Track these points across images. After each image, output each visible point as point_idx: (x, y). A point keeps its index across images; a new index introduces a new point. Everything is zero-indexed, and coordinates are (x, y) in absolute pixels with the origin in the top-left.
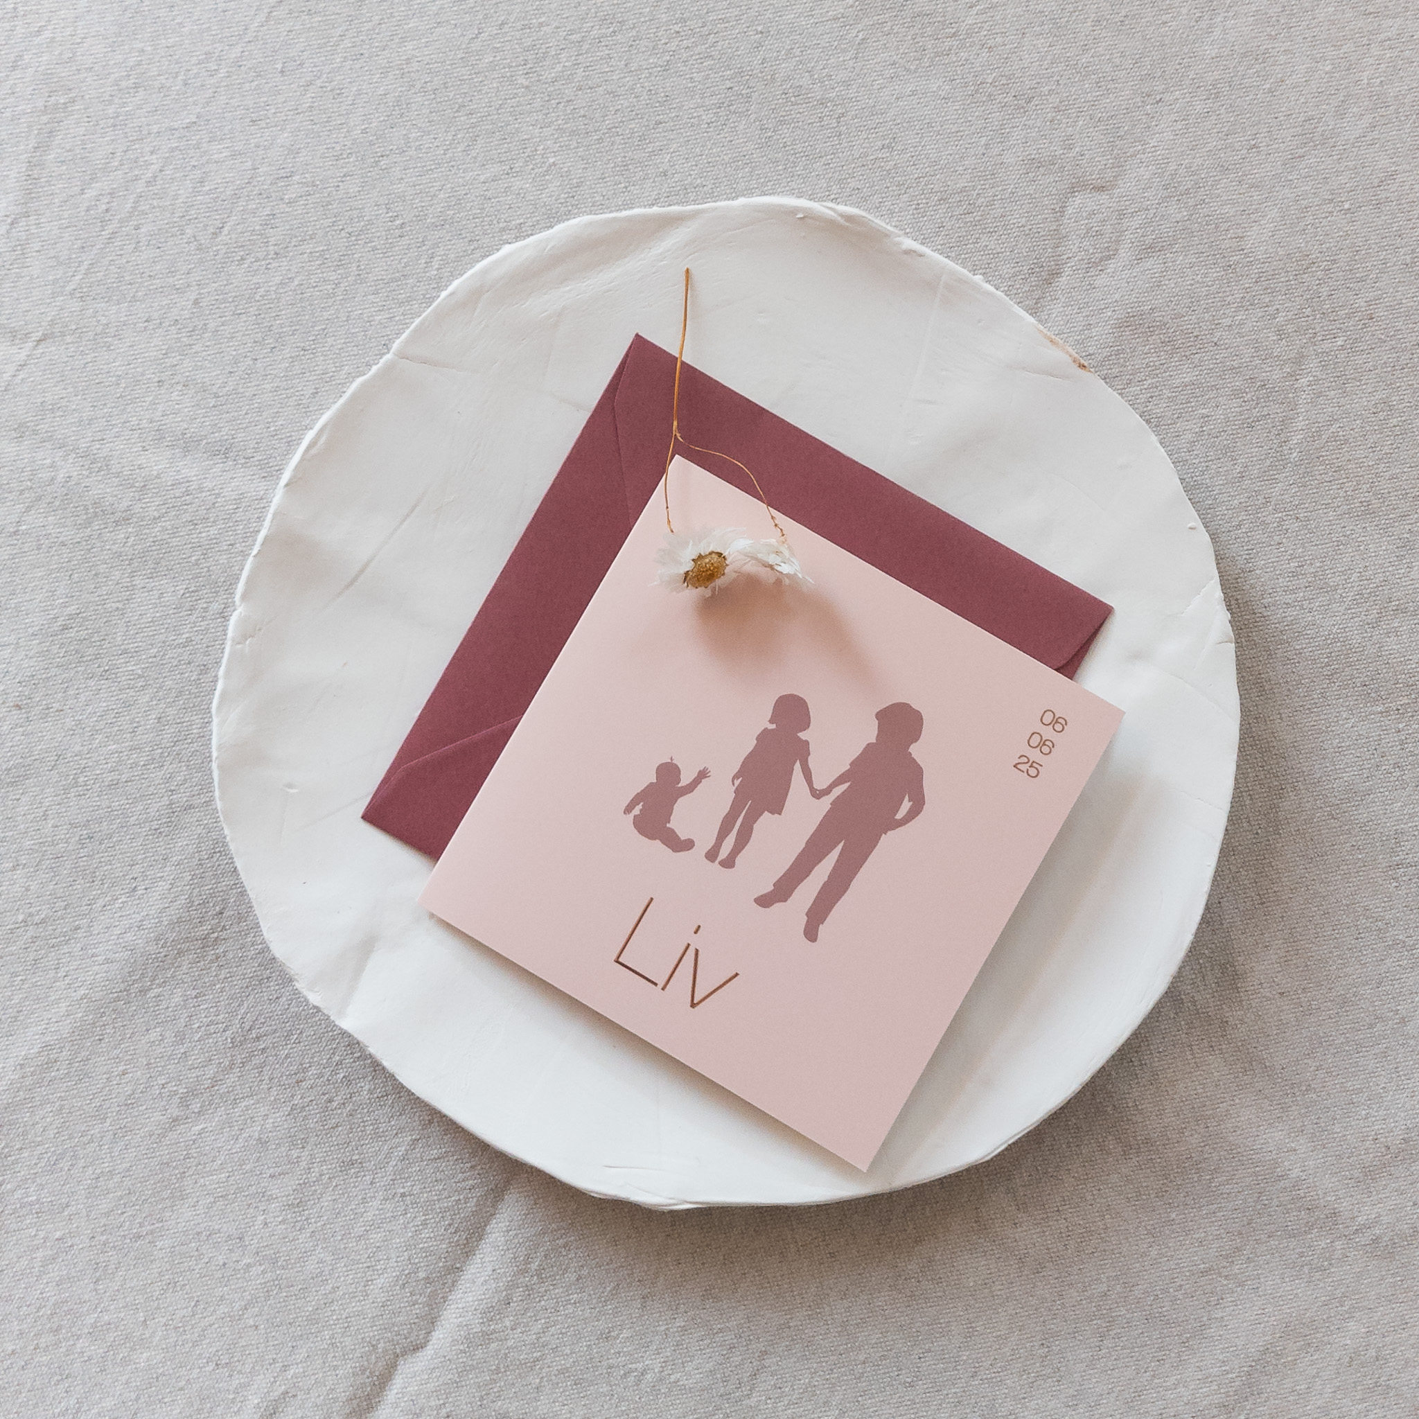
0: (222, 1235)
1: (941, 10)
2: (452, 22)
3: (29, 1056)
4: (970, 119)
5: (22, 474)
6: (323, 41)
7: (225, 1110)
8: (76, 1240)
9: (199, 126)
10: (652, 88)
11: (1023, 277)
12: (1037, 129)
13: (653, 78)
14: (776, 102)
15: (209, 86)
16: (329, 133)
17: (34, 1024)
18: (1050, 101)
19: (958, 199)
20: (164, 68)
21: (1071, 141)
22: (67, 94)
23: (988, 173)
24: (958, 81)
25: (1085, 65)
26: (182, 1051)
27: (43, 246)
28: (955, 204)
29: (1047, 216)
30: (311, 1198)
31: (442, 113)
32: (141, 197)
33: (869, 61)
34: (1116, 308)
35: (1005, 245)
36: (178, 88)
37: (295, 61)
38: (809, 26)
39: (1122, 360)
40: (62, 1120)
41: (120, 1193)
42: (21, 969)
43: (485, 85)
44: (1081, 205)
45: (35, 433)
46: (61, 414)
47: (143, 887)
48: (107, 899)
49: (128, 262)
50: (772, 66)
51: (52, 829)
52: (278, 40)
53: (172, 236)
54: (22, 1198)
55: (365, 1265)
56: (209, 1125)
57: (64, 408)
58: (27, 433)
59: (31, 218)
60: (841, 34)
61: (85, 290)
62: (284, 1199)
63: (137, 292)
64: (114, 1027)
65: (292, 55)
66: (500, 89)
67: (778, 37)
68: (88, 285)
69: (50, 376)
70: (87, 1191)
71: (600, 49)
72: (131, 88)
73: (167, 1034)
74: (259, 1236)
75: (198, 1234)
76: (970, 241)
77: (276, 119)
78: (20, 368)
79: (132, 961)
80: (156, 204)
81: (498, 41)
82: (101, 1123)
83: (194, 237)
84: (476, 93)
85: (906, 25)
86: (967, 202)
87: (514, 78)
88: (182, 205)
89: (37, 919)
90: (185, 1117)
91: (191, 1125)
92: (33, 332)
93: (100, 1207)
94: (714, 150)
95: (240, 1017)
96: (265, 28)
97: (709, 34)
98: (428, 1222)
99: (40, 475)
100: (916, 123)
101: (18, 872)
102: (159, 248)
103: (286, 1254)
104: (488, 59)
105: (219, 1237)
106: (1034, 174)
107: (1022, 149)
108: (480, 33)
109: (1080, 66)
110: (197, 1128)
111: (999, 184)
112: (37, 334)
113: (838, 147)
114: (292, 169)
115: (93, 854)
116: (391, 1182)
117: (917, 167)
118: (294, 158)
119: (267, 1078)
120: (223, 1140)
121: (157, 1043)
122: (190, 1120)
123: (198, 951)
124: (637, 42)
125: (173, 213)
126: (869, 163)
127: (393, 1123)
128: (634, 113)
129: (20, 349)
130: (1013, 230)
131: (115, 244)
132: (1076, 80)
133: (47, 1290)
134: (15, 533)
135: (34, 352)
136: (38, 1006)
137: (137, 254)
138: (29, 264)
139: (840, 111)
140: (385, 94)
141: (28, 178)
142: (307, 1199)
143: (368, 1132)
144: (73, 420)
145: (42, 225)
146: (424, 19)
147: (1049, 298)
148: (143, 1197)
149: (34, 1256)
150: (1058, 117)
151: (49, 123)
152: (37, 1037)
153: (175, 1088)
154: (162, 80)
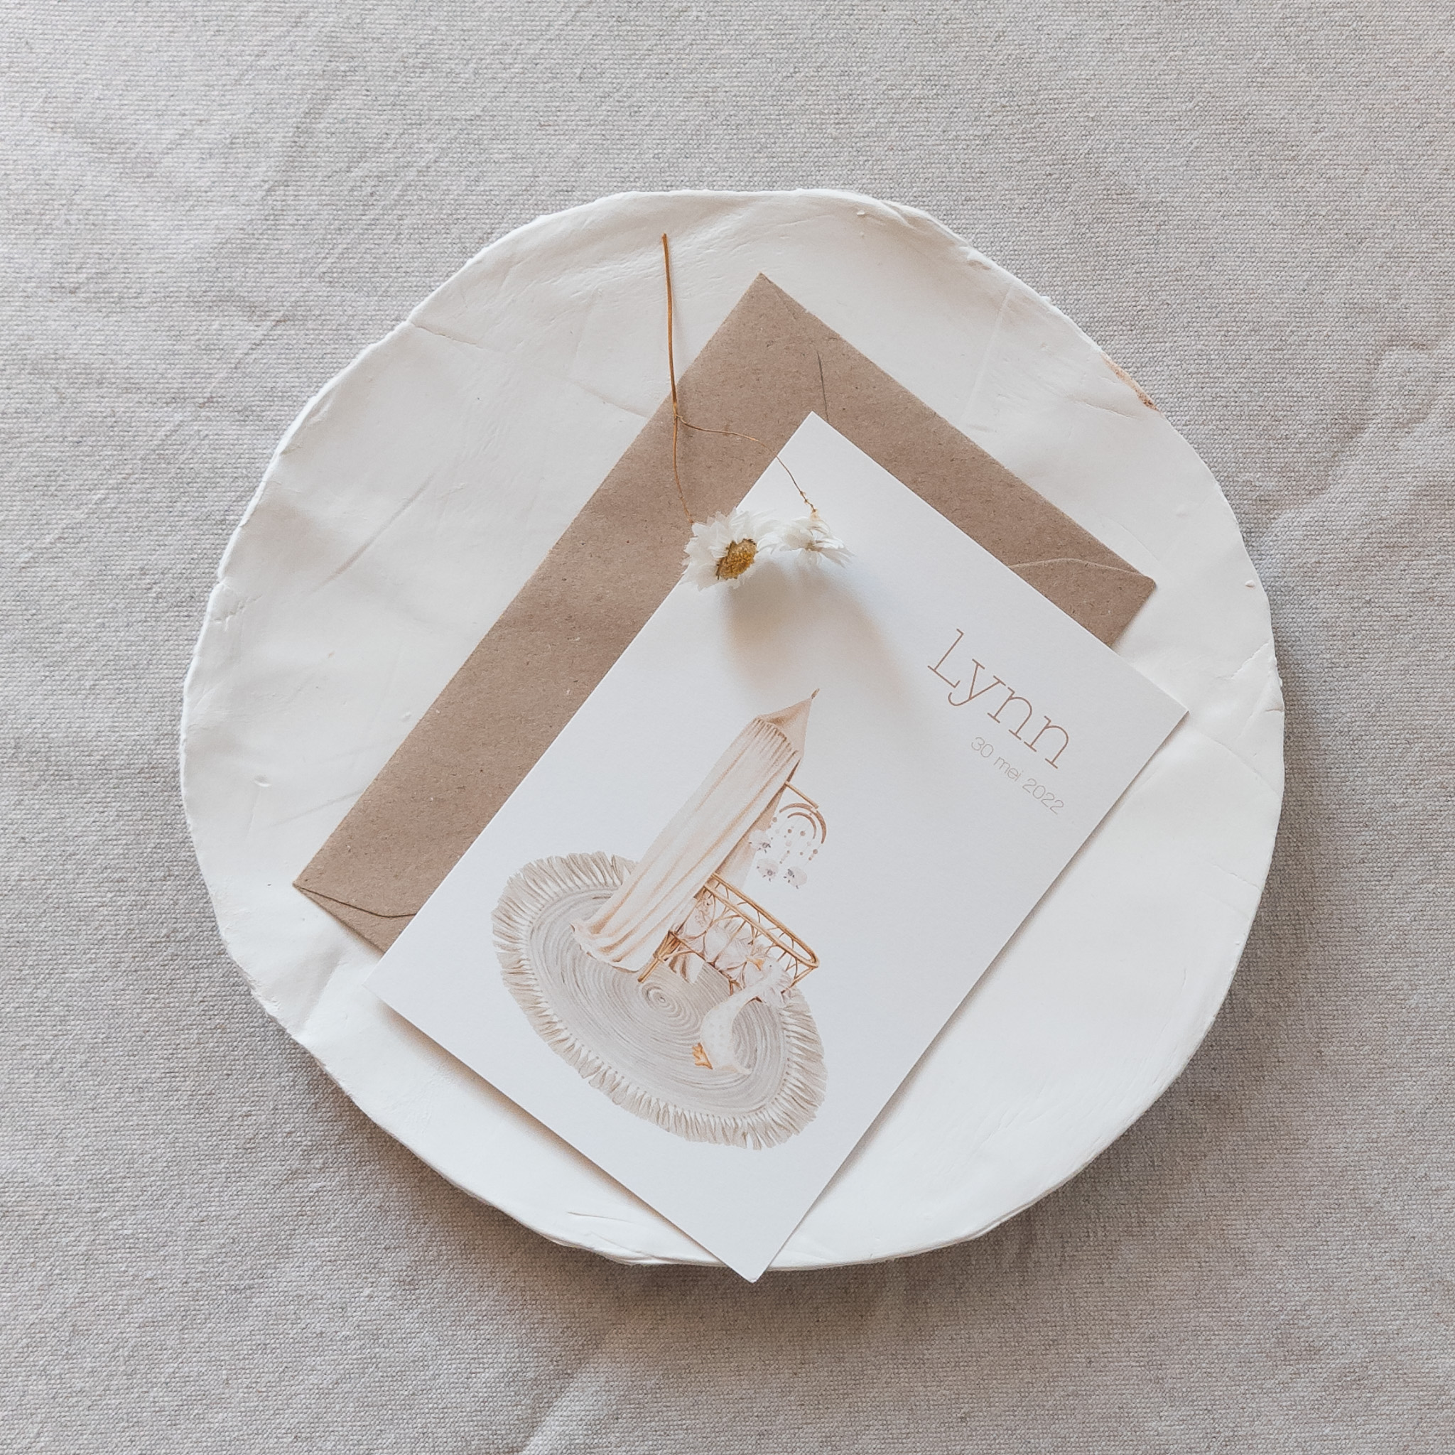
0: (324, 1302)
1: (1283, 130)
2: (768, 55)
3: (149, 1081)
4: (1296, 250)
5: (239, 460)
6: (628, 52)
7: (348, 1171)
8: (167, 1283)
9: (484, 120)
10: (967, 161)
11: (1325, 426)
12: (1364, 273)
13: (970, 151)
14: (1096, 197)
15: (500, 80)
16: (619, 152)
17: (160, 1047)
18: (1383, 244)
19: (1270, 333)
20: (455, 52)
21: (1397, 291)
22: (348, 62)
23: (1305, 310)
24: (1290, 208)
25: (1425, 213)
27: (298, 220)
28: (1266, 338)
29: (1360, 366)
30: (425, 1277)
31: (742, 151)
32: (410, 185)
33: (1199, 171)
34: (1417, 475)
35: (1311, 390)
36: (467, 76)
37: (595, 69)
38: (1143, 123)
39: (1415, 530)
40: (174, 1154)
41: (222, 1241)
42: (155, 986)
43: (792, 129)
44: (1397, 361)
46: (290, 403)
49: (385, 253)
50: (1098, 157)
52: (580, 43)
54: (117, 1230)
55: (471, 1356)
56: (329, 1184)
57: (295, 398)
58: (251, 418)
59: (290, 188)
60: (1175, 137)
61: (335, 275)
62: (396, 1274)
63: (389, 286)
64: (244, 1064)
65: (593, 61)
66: (808, 135)
67: (1109, 128)
68: (339, 270)
69: (284, 361)
70: (189, 1233)
71: (920, 110)
72: (417, 67)
74: (363, 1309)
75: (298, 1296)
76: (1276, 380)
77: (566, 127)
78: (254, 347)
80: (424, 197)
81: (813, 83)
82: (214, 1163)
83: (460, 238)
84: (780, 136)
85: (1244, 140)
86: (1279, 338)
87: (824, 126)
88: (452, 202)
89: (180, 936)
90: (304, 1171)
91: (309, 1181)
92: (272, 311)
93: (200, 1252)
94: (1022, 238)
96: (570, 28)
97: (1037, 114)
98: (545, 1321)
99: (258, 465)
100: (1238, 245)
101: (169, 883)
102: (420, 243)
103: (389, 1332)
104: (800, 101)
105: (321, 1304)
106: (1353, 320)
107: (1345, 291)
108: (795, 72)
109: (1420, 213)
110: (315, 1184)
111: (1315, 324)
112: (277, 314)
113: (1153, 256)
114: (574, 184)
116: (513, 1274)
117: (1233, 291)
118: (579, 172)
120: (340, 1202)
121: (288, 1088)
122: (309, 1175)
124: (959, 110)
125: (441, 209)
126: (1183, 278)
128: (944, 184)
129: (257, 326)
130: (1323, 375)
131: (375, 232)
132: (1414, 227)
133: (128, 1330)
134: (222, 521)
135: (271, 333)
136: (167, 1028)
137: (396, 246)
138: (280, 237)
139: (1162, 218)
140: (685, 121)
141: (293, 144)
142: (420, 1277)
145: (301, 198)
146: (739, 47)
147: (1348, 453)
148: (247, 1249)
149: (120, 1293)
150: (1389, 264)
151: (325, 89)
152: (162, 1061)
153: (299, 1139)
154: (452, 64)
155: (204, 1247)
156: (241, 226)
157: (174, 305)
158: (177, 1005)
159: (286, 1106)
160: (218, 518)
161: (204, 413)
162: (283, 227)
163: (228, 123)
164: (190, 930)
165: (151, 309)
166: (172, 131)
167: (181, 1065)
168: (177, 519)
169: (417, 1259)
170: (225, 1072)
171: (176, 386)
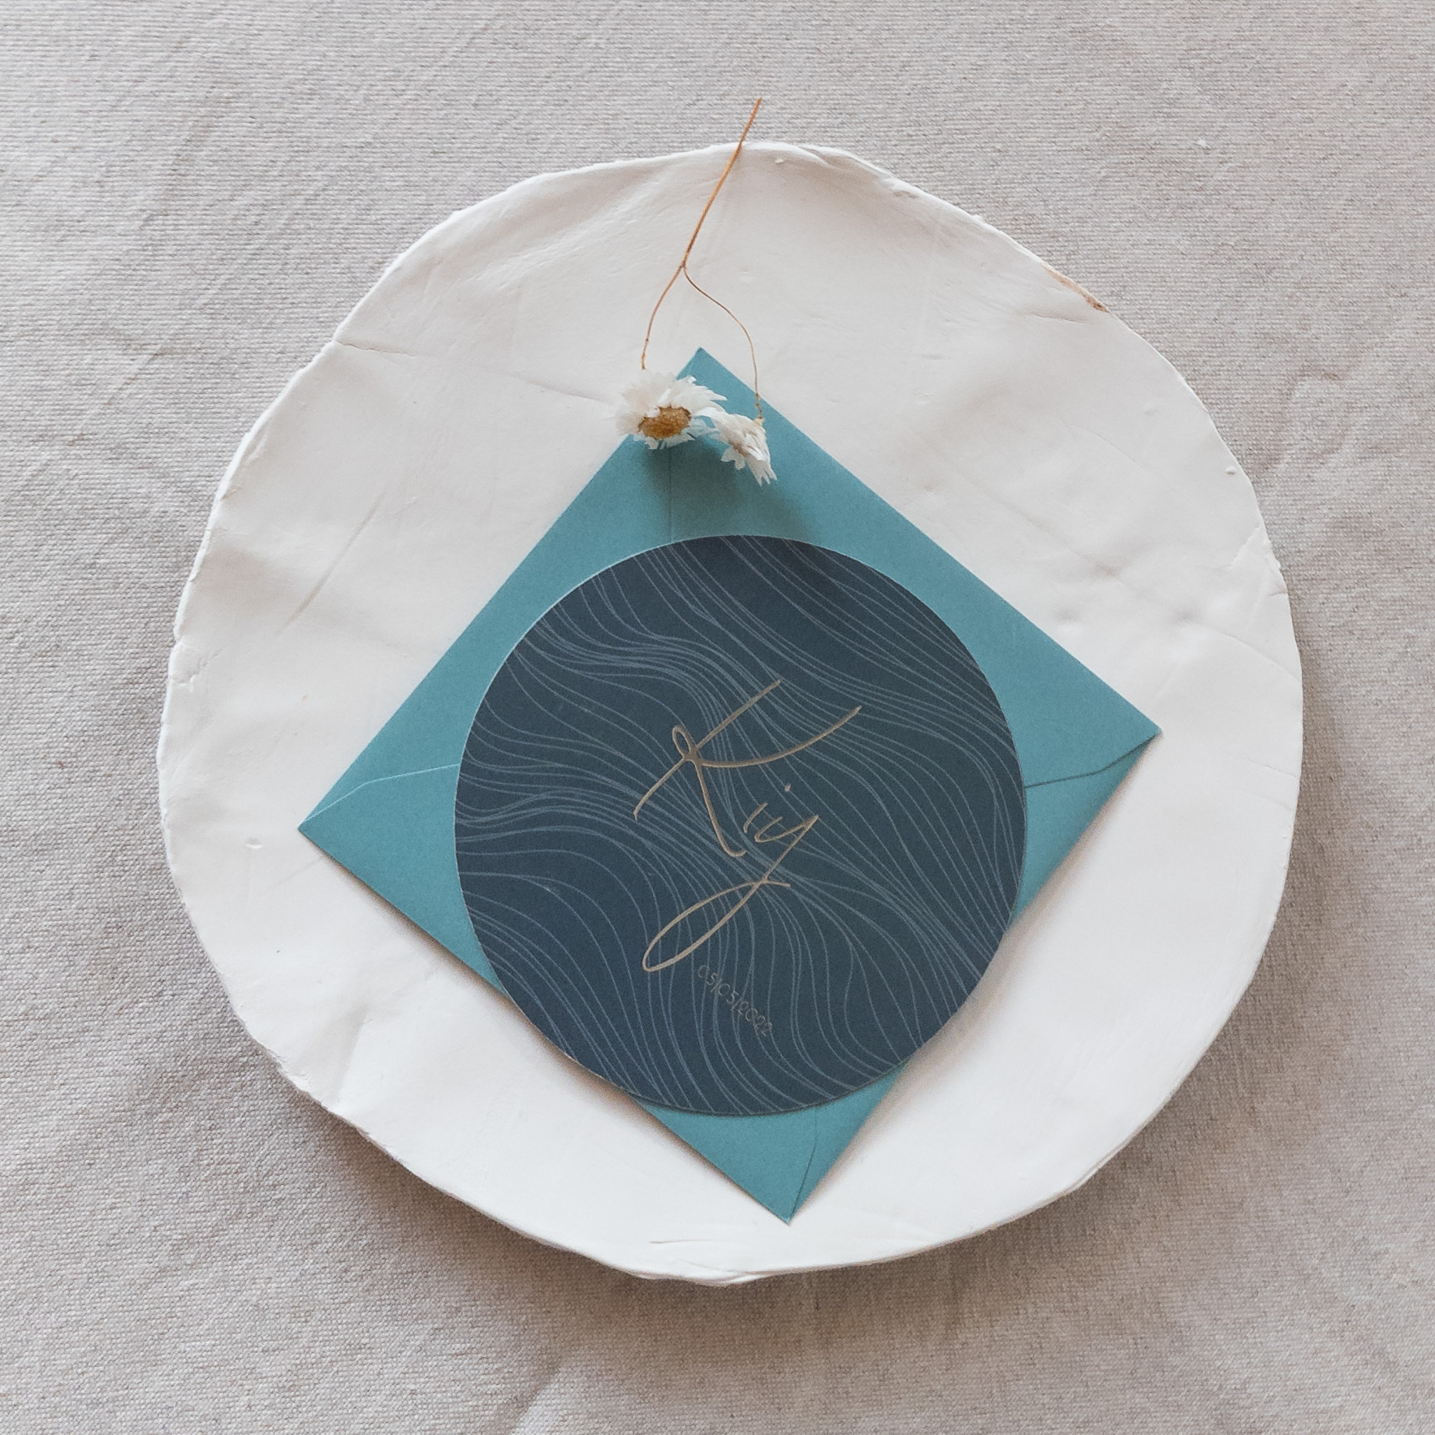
0: (196, 1413)
2: (670, 83)
5: (111, 501)
6: (525, 79)
7: (222, 1266)
8: (22, 1399)
9: (376, 147)
15: (391, 106)
17: (16, 1136)
22: (232, 88)
23: (1217, 340)
26: (184, 1190)
27: (177, 250)
29: (1273, 396)
30: (306, 1382)
32: (297, 214)
35: (1226, 420)
36: (357, 102)
37: (491, 95)
39: (1332, 563)
40: (30, 1254)
41: (83, 1349)
42: (11, 1069)
44: (1310, 391)
45: (134, 456)
46: (168, 440)
47: (170, 993)
48: (126, 1000)
49: (270, 284)
51: (75, 911)
52: (475, 70)
53: (325, 263)
56: (201, 1281)
57: (172, 435)
58: (124, 455)
59: (169, 217)
61: (217, 306)
62: (275, 1379)
63: (275, 318)
64: (109, 1152)
65: (489, 88)
68: (221, 302)
69: (162, 396)
70: (46, 1342)
72: (305, 93)
73: (169, 1168)
77: (461, 154)
78: (129, 381)
79: (144, 1077)
80: (312, 226)
81: (716, 112)
82: (75, 1263)
88: (342, 231)
89: (40, 1014)
90: (174, 1268)
91: (180, 1278)
92: (150, 344)
93: (58, 1362)
95: (257, 1158)
96: (466, 54)
99: (131, 505)
101: (28, 955)
106: (1265, 350)
108: (698, 100)
110: (186, 1283)
112: (154, 347)
115: (119, 947)
119: (277, 1233)
121: (156, 1176)
122: (179, 1273)
123: (222, 1075)
125: (330, 238)
127: (414, 1306)
129: (133, 360)
130: (1236, 406)
131: (259, 262)
134: (92, 566)
135: (147, 366)
136: (23, 1115)
137: (282, 276)
138: (158, 268)
141: (173, 172)
143: (384, 1313)
144: (179, 450)
145: (181, 227)
146: (640, 74)
147: (1264, 484)
148: (110, 1357)
151: (207, 116)
152: (17, 1151)
153: (168, 1233)
154: (341, 90)
155: (63, 1356)
156: (117, 257)
157: (43, 339)
158: (36, 1088)
159: (154, 1197)
160: (87, 561)
161: (74, 452)
162: (161, 258)
163: (103, 150)
164: (51, 1006)
165: (18, 343)
166: (44, 158)
167: (38, 1155)
168: (43, 563)
169: (298, 1362)
170: (87, 1161)
171: (43, 423)
